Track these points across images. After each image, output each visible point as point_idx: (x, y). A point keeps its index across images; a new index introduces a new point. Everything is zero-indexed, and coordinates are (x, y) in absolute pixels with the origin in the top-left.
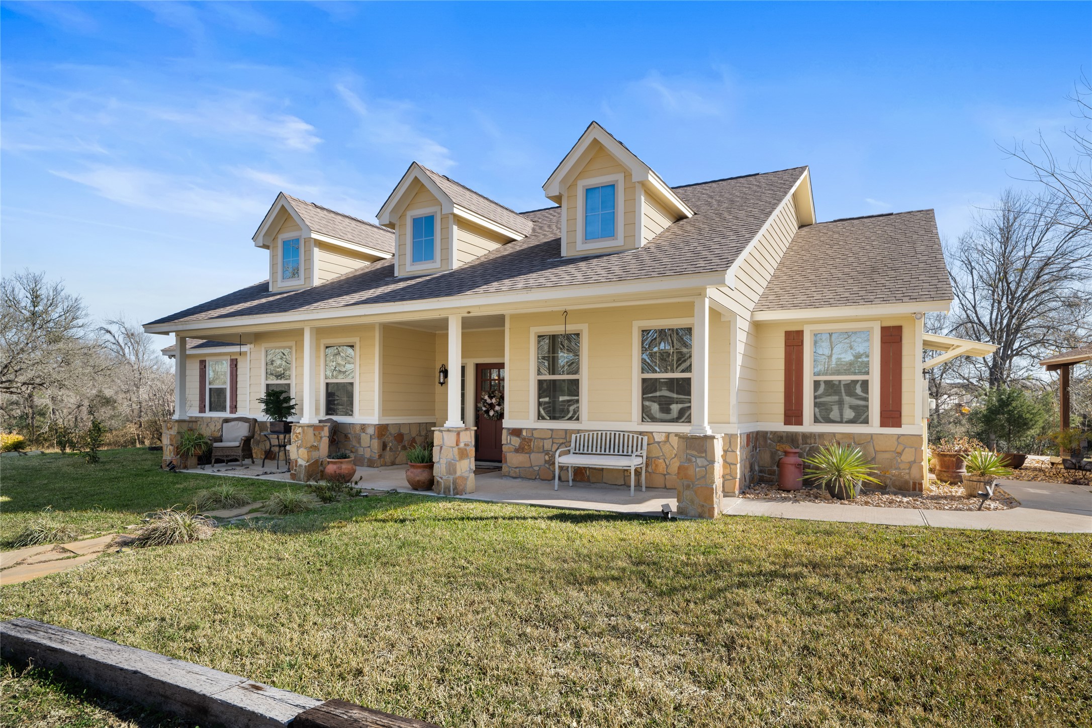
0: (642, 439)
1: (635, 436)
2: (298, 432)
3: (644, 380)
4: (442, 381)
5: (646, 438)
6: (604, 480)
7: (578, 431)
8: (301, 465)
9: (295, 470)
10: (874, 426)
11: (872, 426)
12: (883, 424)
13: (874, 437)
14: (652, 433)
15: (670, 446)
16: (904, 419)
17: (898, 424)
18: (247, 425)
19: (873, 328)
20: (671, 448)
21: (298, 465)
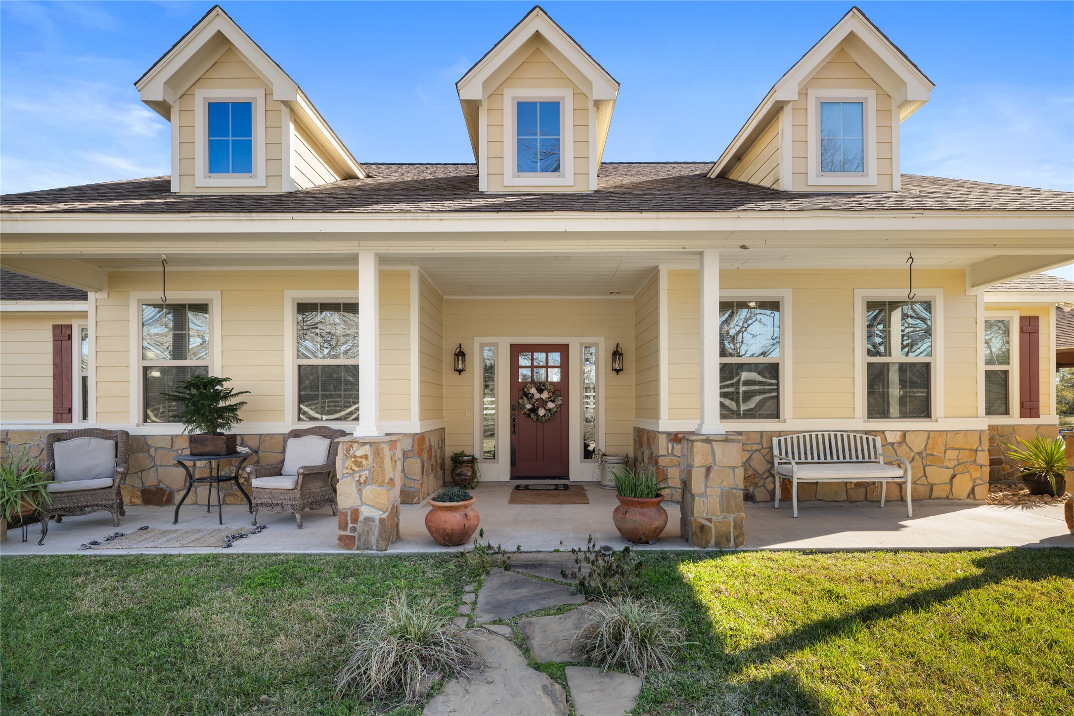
0: (874, 440)
1: (864, 437)
2: (357, 454)
3: (870, 365)
4: (460, 367)
5: (878, 440)
6: (819, 497)
7: (780, 433)
9: (354, 530)
10: (1014, 418)
11: (1013, 417)
12: (1022, 416)
13: (1015, 429)
14: (883, 432)
15: (907, 448)
16: (1042, 410)
17: (1037, 416)
18: (110, 443)
19: (1013, 317)
20: (908, 450)
21: (361, 518)
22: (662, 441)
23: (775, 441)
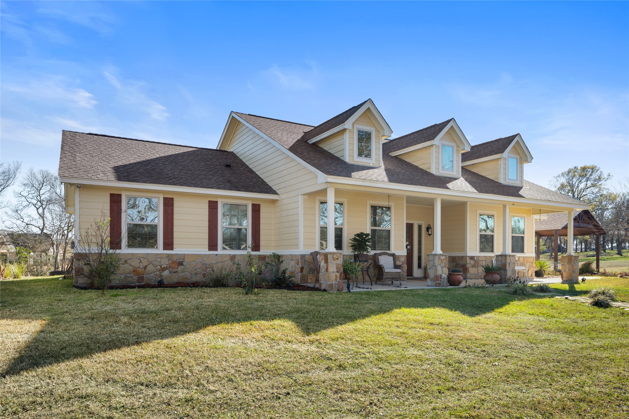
2: (442, 258)
8: (444, 278)
9: (441, 281)
21: (442, 277)
22: (468, 258)
23: (493, 259)
